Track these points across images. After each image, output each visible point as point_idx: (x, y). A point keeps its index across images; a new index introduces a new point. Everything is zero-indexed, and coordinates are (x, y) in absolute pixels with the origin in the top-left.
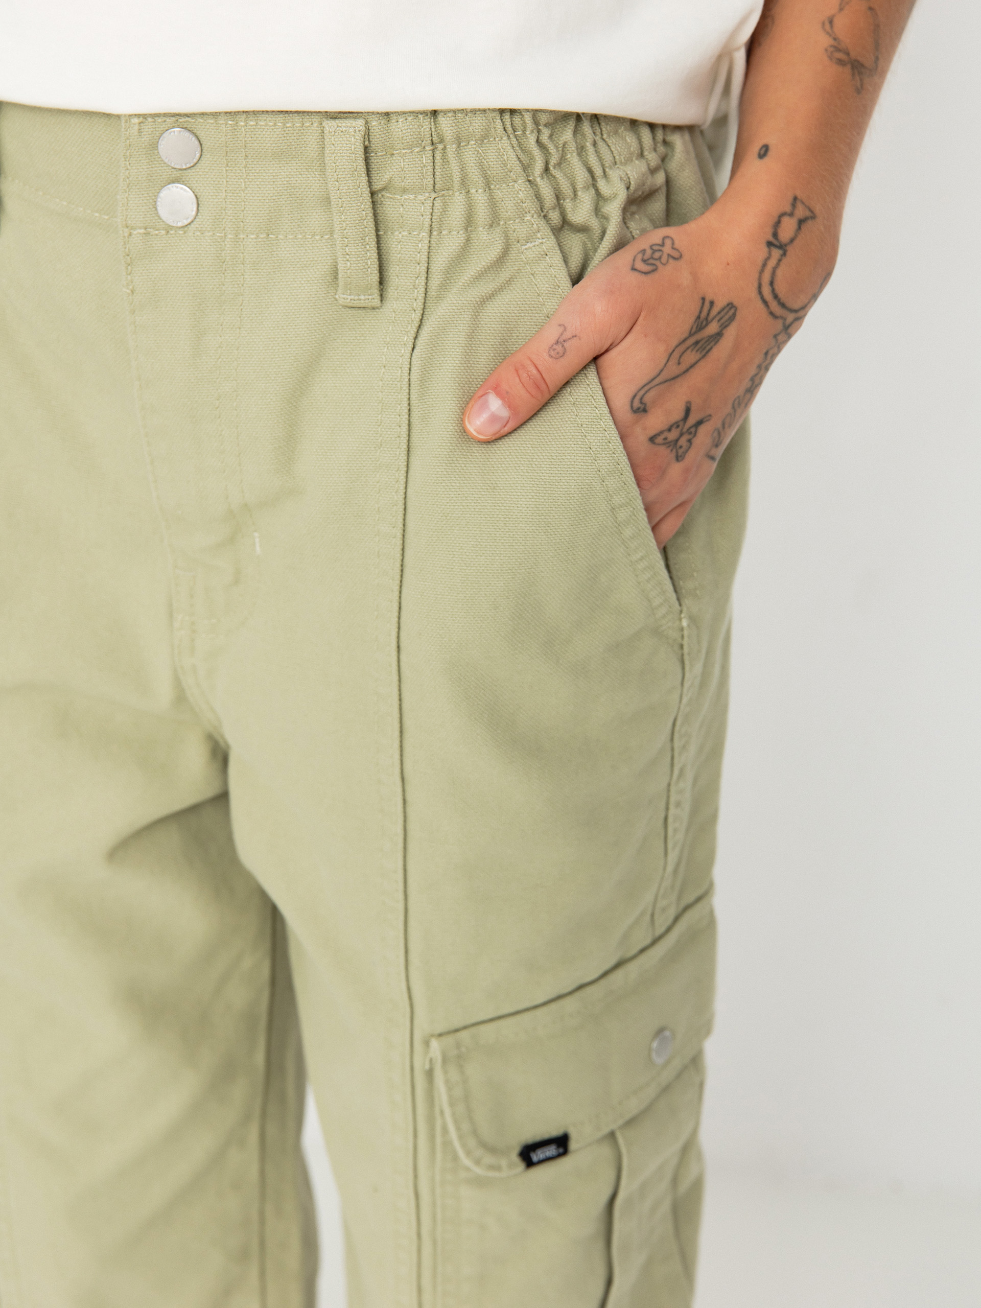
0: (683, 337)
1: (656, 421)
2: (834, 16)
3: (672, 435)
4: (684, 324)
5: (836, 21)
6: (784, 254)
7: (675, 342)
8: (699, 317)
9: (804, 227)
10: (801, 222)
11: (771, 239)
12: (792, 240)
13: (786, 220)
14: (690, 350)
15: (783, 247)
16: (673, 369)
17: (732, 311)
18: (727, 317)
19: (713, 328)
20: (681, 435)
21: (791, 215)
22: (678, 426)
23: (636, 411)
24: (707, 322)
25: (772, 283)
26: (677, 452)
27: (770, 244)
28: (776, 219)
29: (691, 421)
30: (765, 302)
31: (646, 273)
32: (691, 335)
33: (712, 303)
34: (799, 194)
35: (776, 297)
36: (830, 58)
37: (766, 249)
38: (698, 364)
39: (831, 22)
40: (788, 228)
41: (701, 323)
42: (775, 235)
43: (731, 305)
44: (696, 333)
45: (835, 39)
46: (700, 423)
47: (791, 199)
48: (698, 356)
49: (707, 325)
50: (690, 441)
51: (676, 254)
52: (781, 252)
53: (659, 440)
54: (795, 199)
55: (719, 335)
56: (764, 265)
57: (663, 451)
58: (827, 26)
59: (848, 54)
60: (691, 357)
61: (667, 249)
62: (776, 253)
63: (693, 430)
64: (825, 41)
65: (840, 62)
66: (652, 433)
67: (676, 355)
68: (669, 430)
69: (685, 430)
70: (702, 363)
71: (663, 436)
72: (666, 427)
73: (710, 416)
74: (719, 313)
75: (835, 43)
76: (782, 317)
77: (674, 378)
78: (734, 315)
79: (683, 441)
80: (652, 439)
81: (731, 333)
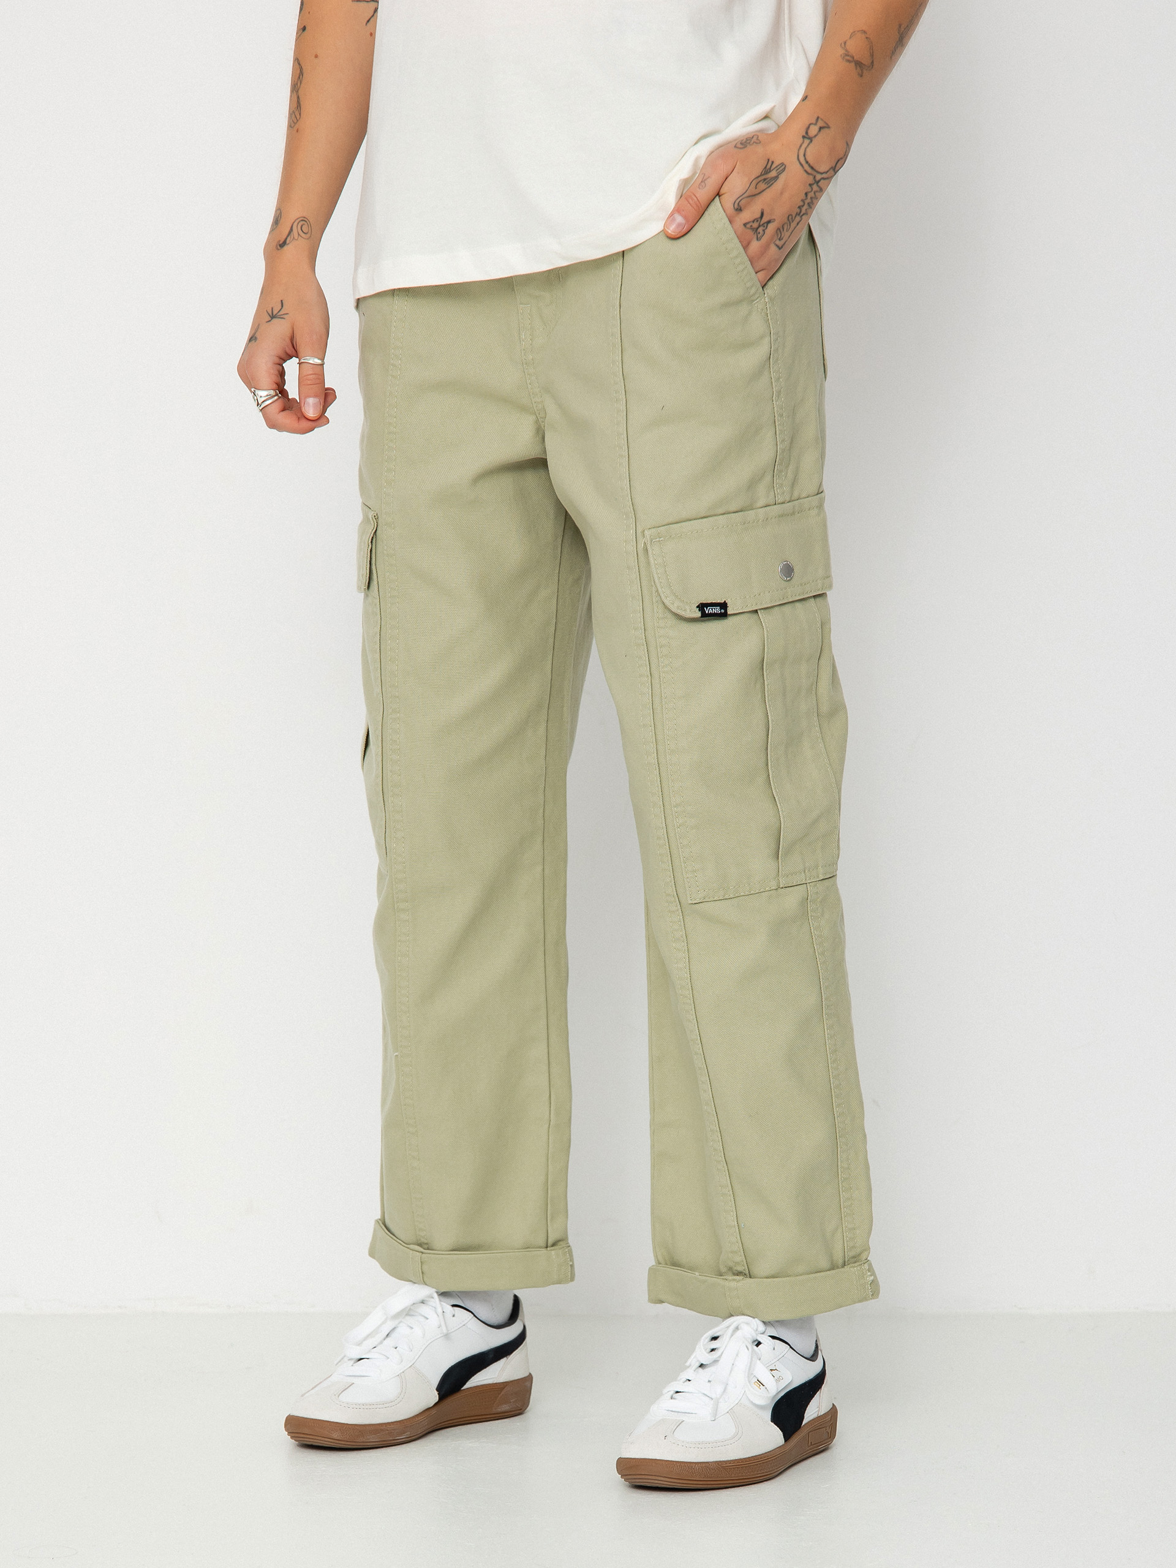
0: (758, 175)
1: (747, 215)
2: (846, 40)
3: (755, 225)
4: (758, 170)
5: (848, 43)
6: (811, 141)
7: (753, 177)
8: (766, 167)
9: (822, 130)
10: (821, 128)
11: (804, 134)
12: (815, 136)
13: (812, 127)
14: (761, 182)
15: (811, 139)
16: (752, 191)
17: (784, 166)
18: (781, 169)
19: (773, 174)
20: (759, 226)
21: (816, 124)
22: (757, 221)
23: (737, 210)
24: (770, 171)
25: (804, 155)
26: (757, 236)
27: (804, 137)
28: (807, 126)
29: (765, 219)
30: (802, 165)
31: (741, 148)
32: (761, 175)
33: (773, 162)
34: (820, 116)
35: (807, 162)
36: (843, 58)
37: (802, 139)
38: (766, 190)
39: (845, 43)
40: (813, 130)
41: (767, 170)
42: (807, 133)
43: (782, 164)
44: (764, 174)
45: (846, 50)
46: (769, 222)
47: (816, 118)
48: (766, 186)
49: (770, 172)
50: (764, 230)
51: (758, 142)
52: (809, 141)
53: (748, 226)
54: (818, 118)
55: (777, 178)
56: (801, 146)
57: (750, 232)
58: (843, 44)
59: (853, 58)
60: (762, 186)
61: (755, 139)
62: (807, 141)
63: (765, 225)
64: (841, 52)
65: (848, 61)
66: (745, 221)
67: (754, 182)
68: (753, 222)
69: (761, 224)
70: (768, 190)
71: (750, 224)
72: (752, 219)
73: (774, 219)
74: (777, 167)
75: (846, 53)
76: (812, 174)
77: (755, 195)
78: (785, 168)
79: (760, 230)
80: (745, 225)
81: (782, 177)
